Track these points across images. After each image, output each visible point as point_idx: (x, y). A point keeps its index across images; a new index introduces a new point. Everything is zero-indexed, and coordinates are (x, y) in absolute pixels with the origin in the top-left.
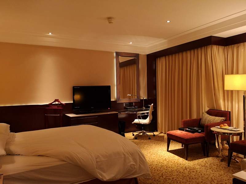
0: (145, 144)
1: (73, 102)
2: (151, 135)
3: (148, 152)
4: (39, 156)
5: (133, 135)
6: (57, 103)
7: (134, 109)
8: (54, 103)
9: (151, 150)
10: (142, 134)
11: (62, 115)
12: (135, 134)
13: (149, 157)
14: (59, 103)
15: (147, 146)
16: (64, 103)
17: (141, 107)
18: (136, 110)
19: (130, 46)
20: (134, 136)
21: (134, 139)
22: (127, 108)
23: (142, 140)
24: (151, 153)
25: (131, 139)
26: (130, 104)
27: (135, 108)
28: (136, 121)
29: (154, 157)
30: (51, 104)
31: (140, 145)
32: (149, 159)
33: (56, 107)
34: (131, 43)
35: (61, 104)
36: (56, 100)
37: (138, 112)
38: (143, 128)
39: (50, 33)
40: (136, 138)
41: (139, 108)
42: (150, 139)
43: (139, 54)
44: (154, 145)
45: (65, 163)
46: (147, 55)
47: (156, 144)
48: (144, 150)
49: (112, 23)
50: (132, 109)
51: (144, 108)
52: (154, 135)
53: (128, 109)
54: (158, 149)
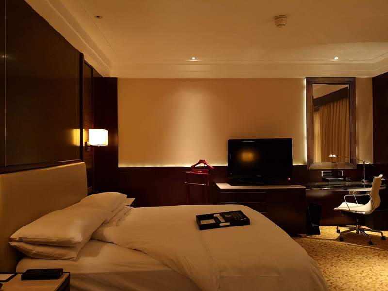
0: (358, 253)
1: (227, 165)
2: (376, 237)
3: (359, 271)
4: (135, 249)
5: (338, 231)
6: (202, 165)
7: (343, 183)
8: (198, 166)
9: (366, 267)
10: (355, 232)
11: (208, 184)
12: (342, 229)
13: (356, 282)
14: (205, 166)
15: (360, 257)
16: (212, 165)
17: (360, 179)
18: (347, 184)
19: (335, 64)
20: (339, 234)
21: (336, 240)
22: (328, 181)
23: (354, 243)
24: (364, 274)
25: (331, 240)
26: (335, 173)
27: (345, 180)
28: (344, 206)
29: (368, 283)
30: (194, 167)
31: (346, 254)
32: (356, 285)
33: (200, 172)
34: (336, 58)
35: (208, 167)
36: (201, 162)
37: (350, 190)
38: (358, 220)
39: (194, 58)
40: (342, 238)
41: (353, 180)
42: (370, 243)
43: (354, 78)
44: (376, 259)
45: (167, 269)
46: (374, 78)
47: (381, 256)
48: (350, 265)
49: (284, 25)
50: (337, 183)
51: (365, 182)
52: (383, 238)
53: (330, 183)
54: (384, 268)
